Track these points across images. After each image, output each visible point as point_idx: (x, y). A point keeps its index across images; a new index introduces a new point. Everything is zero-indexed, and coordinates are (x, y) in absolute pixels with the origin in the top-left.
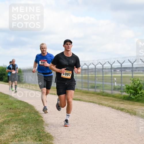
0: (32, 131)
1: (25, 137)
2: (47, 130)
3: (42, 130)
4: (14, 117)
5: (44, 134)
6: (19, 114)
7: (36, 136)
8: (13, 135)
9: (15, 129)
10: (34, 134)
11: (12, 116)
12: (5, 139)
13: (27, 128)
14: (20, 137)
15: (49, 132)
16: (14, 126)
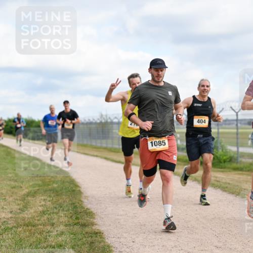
0: (67, 206)
1: (57, 213)
2: (87, 204)
3: (80, 205)
4: (41, 186)
5: (82, 210)
6: (49, 183)
7: (72, 212)
8: (40, 212)
9: (43, 203)
10: (68, 210)
11: (39, 186)
12: (30, 216)
13: (60, 201)
14: (49, 214)
15: (89, 206)
16: (41, 199)
